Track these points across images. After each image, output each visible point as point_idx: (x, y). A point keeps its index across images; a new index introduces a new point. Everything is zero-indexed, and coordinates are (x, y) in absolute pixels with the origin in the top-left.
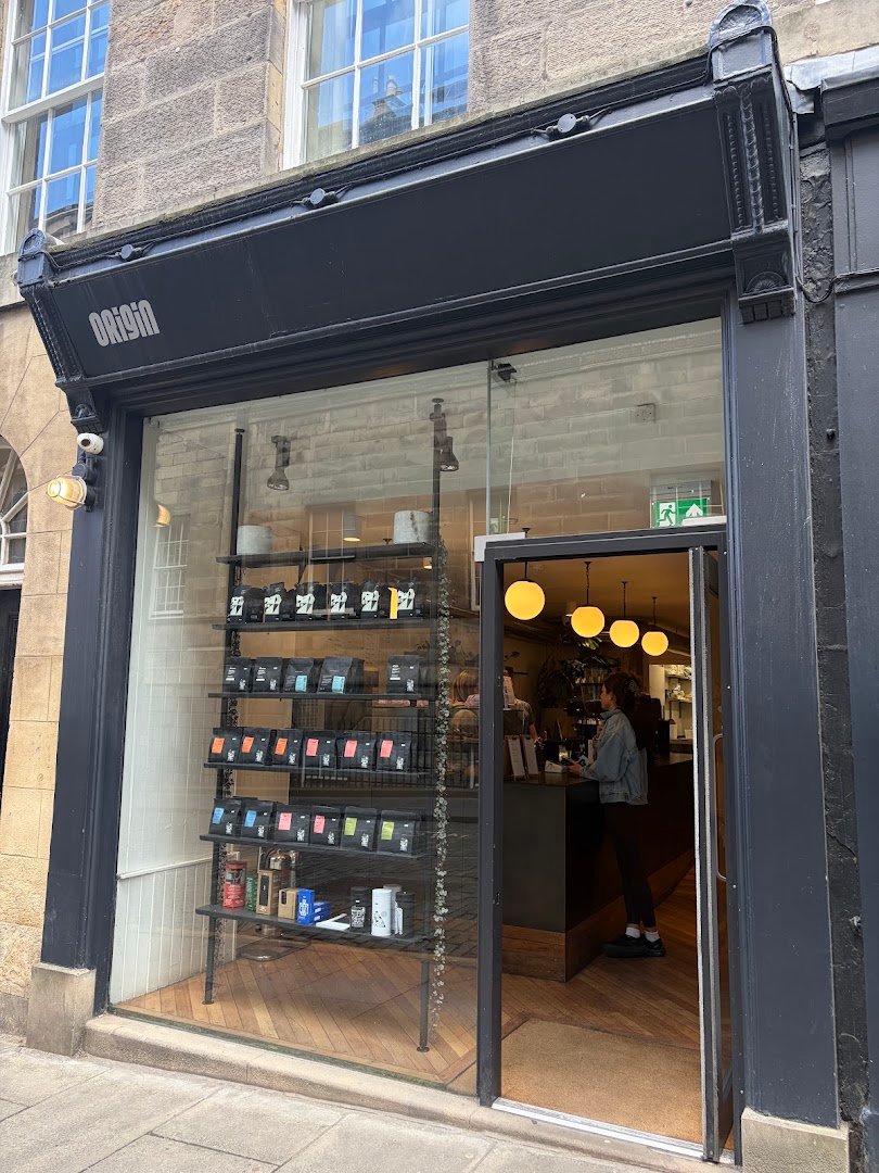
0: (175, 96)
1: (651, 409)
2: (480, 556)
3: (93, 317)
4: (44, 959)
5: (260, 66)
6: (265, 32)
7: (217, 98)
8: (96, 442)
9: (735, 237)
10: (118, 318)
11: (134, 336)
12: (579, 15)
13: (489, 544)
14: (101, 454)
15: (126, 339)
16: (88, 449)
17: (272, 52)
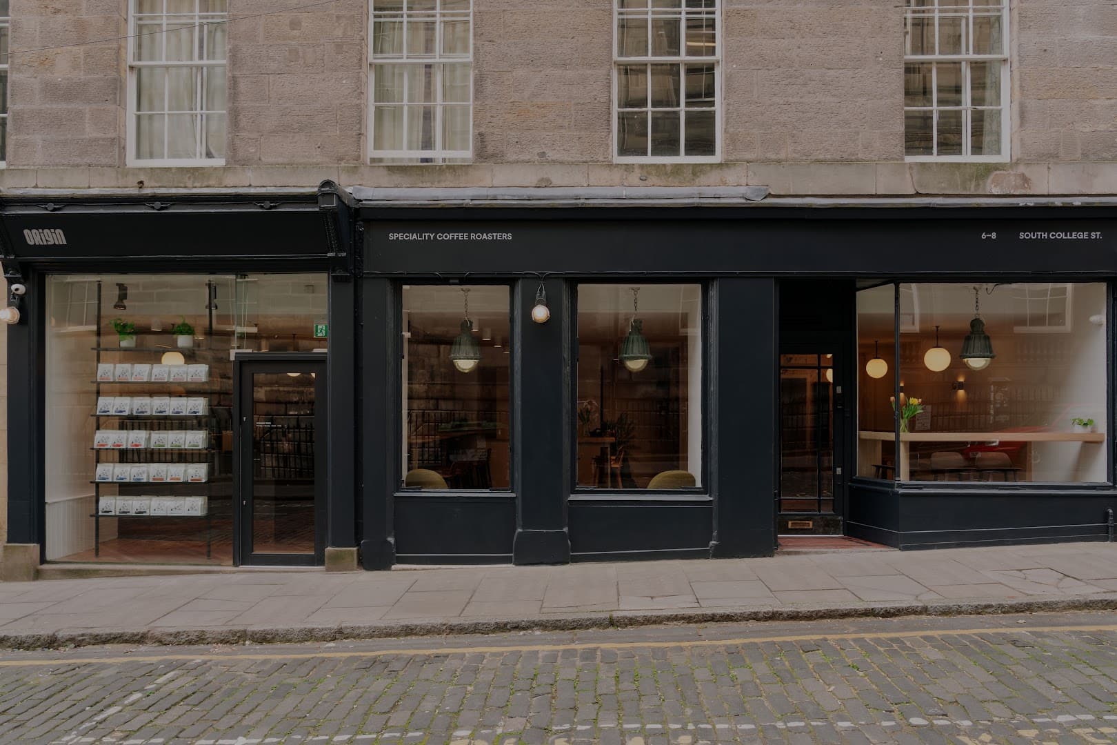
0: (60, 106)
1: (311, 288)
2: (232, 358)
3: (26, 232)
4: (9, 541)
5: (114, 107)
6: (116, 89)
7: (87, 116)
8: (21, 288)
9: (329, 255)
10: (42, 235)
11: (52, 243)
12: (276, 136)
13: (236, 353)
14: (25, 294)
15: (45, 243)
16: (18, 292)
17: (120, 101)
